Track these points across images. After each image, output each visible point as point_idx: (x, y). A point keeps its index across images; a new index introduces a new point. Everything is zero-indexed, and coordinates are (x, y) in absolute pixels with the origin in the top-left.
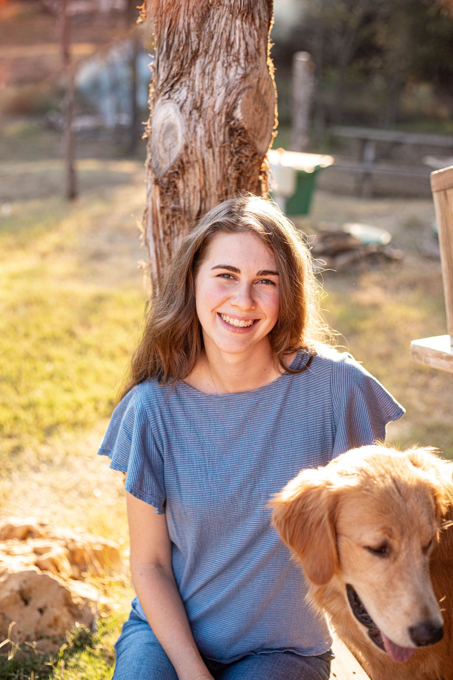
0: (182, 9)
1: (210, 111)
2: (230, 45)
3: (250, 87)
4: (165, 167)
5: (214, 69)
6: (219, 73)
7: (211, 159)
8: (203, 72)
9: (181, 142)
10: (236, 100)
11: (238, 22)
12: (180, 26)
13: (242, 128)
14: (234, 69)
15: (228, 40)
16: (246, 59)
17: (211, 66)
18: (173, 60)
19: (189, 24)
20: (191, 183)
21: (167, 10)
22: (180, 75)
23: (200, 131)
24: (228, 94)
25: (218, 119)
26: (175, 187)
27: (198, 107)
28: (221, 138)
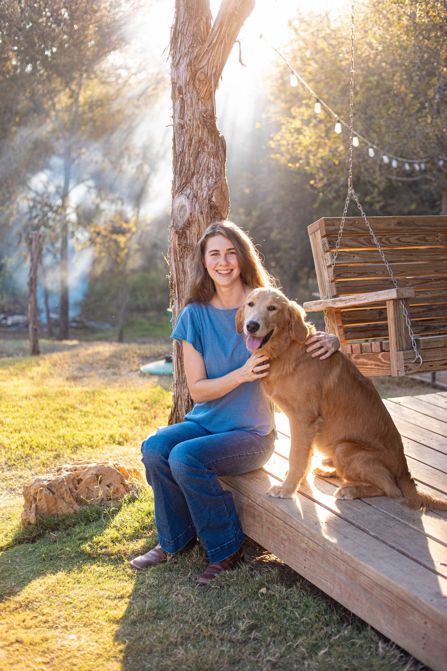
0: (187, 154)
1: (201, 197)
2: (208, 169)
3: (218, 188)
4: (181, 225)
5: (202, 180)
6: (204, 181)
7: (202, 220)
8: (197, 181)
9: (188, 212)
10: (212, 193)
11: (212, 159)
12: (186, 161)
13: (216, 206)
14: (211, 179)
15: (208, 167)
16: (216, 175)
17: (200, 179)
18: (183, 177)
19: (190, 161)
20: (193, 232)
21: (179, 155)
22: (186, 183)
23: (197, 207)
24: (209, 190)
25: (205, 201)
26: (186, 234)
27: (195, 196)
28: (206, 210)
